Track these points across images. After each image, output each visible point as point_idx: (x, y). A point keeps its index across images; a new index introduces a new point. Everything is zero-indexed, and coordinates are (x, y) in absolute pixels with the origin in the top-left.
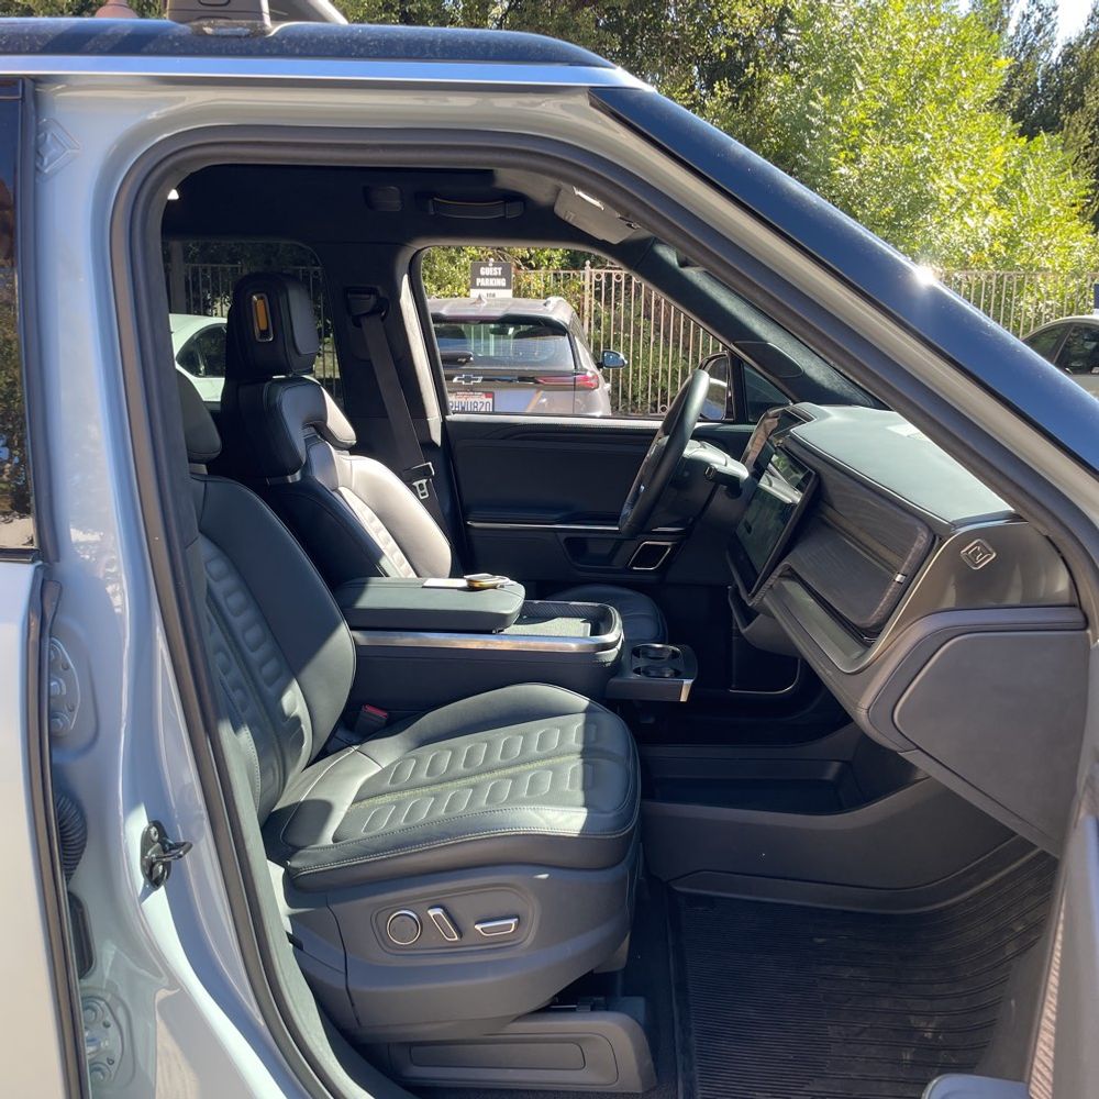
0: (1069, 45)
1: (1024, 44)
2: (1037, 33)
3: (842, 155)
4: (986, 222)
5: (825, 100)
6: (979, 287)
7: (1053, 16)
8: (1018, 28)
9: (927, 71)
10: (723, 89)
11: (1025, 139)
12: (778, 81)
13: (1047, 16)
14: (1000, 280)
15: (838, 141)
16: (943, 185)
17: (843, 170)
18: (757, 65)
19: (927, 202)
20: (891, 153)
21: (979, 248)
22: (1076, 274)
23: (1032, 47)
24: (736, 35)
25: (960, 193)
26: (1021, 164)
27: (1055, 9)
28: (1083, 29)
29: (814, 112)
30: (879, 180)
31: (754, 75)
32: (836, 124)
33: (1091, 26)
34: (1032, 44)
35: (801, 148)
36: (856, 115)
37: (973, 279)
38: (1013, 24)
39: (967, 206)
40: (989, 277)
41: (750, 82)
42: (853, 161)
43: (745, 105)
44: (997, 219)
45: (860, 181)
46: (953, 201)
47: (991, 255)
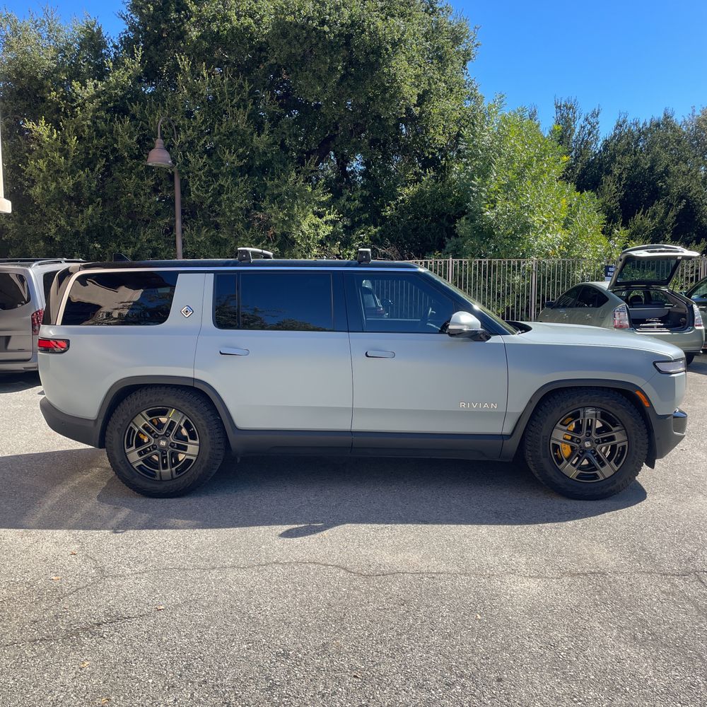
0: (606, 140)
1: (583, 140)
2: (589, 135)
3: (487, 206)
4: (558, 236)
5: (479, 180)
6: (554, 266)
7: (597, 127)
8: (579, 133)
9: (528, 164)
10: (431, 173)
11: (579, 193)
12: (456, 167)
13: (593, 127)
14: (564, 262)
15: (485, 199)
16: (535, 220)
17: (488, 213)
18: (447, 159)
19: (529, 227)
20: (510, 205)
21: (554, 248)
22: (599, 261)
23: (587, 141)
24: (436, 148)
25: (544, 222)
26: (578, 205)
27: (597, 123)
28: (613, 133)
29: (474, 186)
30: (505, 217)
31: (445, 164)
32: (484, 191)
33: (617, 132)
34: (587, 140)
35: (469, 201)
36: (494, 187)
37: (551, 263)
38: (577, 130)
39: (547, 228)
40: (559, 262)
41: (444, 167)
42: (493, 208)
43: (441, 179)
44: (561, 235)
45: (496, 218)
46: (541, 226)
47: (560, 251)
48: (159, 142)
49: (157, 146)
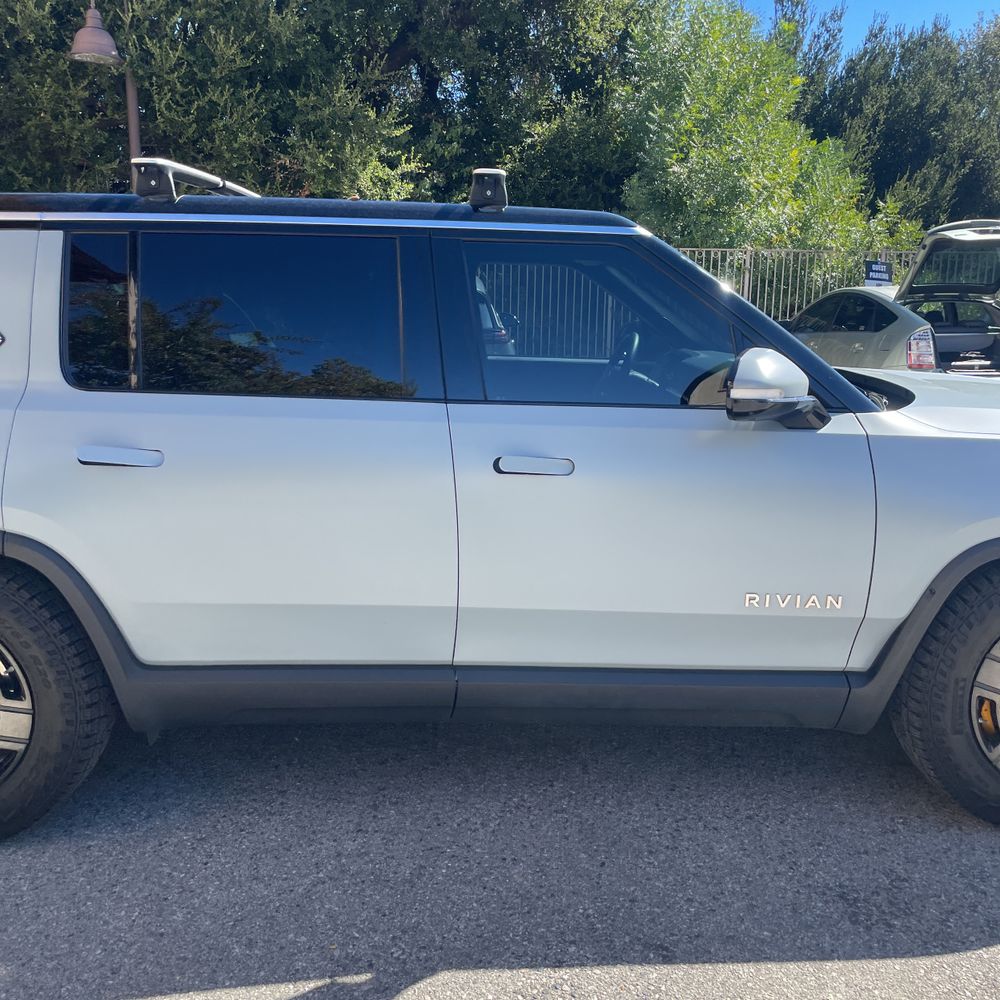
0: (852, 60)
1: (815, 58)
2: (826, 49)
3: (675, 157)
4: (786, 210)
5: (661, 111)
6: (780, 261)
7: (838, 37)
8: (810, 46)
9: (739, 88)
10: (579, 98)
11: (815, 142)
12: (622, 91)
13: (834, 37)
14: (796, 256)
15: (670, 145)
16: (752, 181)
17: (676, 169)
18: (604, 78)
19: (741, 193)
20: (711, 156)
21: (781, 231)
22: (853, 253)
23: (821, 61)
24: (588, 54)
25: (765, 188)
26: (813, 162)
27: (840, 31)
28: (862, 47)
29: (652, 121)
30: (703, 176)
31: (602, 86)
32: (669, 131)
33: (869, 46)
34: (822, 59)
35: (641, 148)
36: (686, 124)
37: (775, 255)
38: (806, 42)
39: (771, 197)
40: (788, 255)
41: (600, 91)
42: (683, 160)
43: (596, 110)
44: (791, 209)
45: (689, 177)
46: (760, 194)
47: (790, 236)
48: (92, 16)
49: (90, 22)
